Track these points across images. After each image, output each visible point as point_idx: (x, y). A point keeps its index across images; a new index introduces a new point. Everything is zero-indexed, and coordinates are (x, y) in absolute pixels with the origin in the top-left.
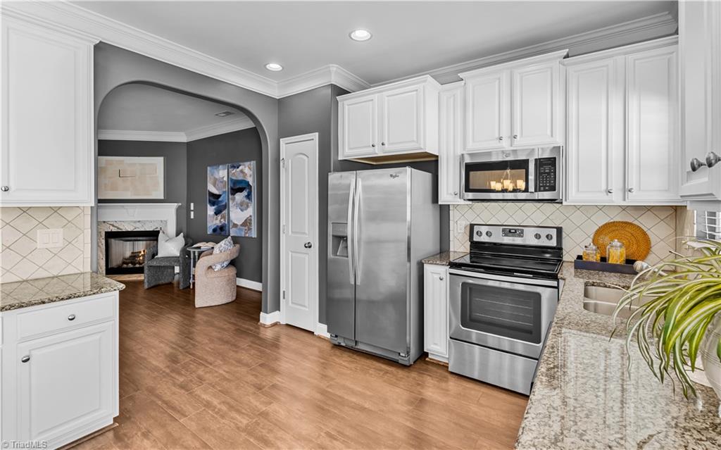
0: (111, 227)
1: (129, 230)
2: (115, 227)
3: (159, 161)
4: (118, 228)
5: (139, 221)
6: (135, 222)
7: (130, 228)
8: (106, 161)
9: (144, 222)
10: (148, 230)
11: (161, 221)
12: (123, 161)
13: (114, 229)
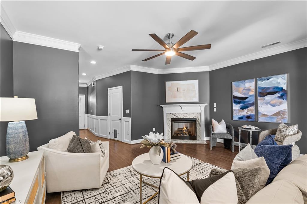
0: (174, 116)
1: (182, 118)
2: (176, 116)
3: (196, 82)
4: (177, 117)
5: (186, 113)
6: (184, 114)
7: (182, 117)
8: (172, 83)
9: (189, 114)
10: (190, 117)
11: (197, 113)
12: (179, 83)
13: (175, 117)
